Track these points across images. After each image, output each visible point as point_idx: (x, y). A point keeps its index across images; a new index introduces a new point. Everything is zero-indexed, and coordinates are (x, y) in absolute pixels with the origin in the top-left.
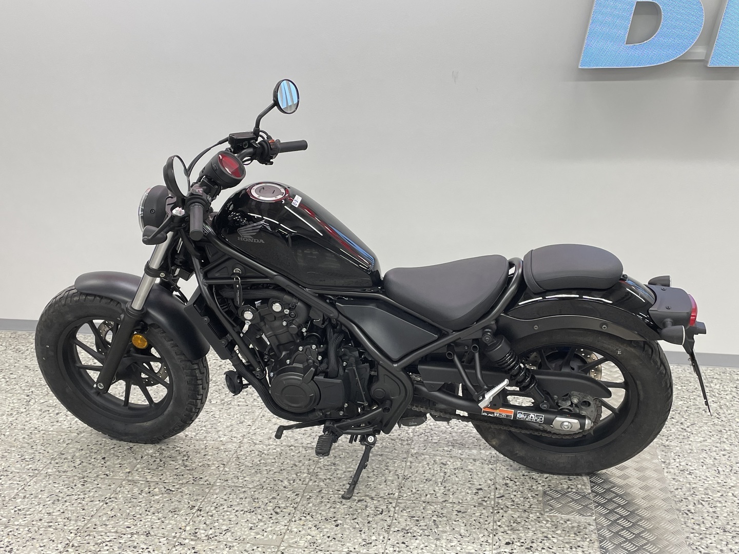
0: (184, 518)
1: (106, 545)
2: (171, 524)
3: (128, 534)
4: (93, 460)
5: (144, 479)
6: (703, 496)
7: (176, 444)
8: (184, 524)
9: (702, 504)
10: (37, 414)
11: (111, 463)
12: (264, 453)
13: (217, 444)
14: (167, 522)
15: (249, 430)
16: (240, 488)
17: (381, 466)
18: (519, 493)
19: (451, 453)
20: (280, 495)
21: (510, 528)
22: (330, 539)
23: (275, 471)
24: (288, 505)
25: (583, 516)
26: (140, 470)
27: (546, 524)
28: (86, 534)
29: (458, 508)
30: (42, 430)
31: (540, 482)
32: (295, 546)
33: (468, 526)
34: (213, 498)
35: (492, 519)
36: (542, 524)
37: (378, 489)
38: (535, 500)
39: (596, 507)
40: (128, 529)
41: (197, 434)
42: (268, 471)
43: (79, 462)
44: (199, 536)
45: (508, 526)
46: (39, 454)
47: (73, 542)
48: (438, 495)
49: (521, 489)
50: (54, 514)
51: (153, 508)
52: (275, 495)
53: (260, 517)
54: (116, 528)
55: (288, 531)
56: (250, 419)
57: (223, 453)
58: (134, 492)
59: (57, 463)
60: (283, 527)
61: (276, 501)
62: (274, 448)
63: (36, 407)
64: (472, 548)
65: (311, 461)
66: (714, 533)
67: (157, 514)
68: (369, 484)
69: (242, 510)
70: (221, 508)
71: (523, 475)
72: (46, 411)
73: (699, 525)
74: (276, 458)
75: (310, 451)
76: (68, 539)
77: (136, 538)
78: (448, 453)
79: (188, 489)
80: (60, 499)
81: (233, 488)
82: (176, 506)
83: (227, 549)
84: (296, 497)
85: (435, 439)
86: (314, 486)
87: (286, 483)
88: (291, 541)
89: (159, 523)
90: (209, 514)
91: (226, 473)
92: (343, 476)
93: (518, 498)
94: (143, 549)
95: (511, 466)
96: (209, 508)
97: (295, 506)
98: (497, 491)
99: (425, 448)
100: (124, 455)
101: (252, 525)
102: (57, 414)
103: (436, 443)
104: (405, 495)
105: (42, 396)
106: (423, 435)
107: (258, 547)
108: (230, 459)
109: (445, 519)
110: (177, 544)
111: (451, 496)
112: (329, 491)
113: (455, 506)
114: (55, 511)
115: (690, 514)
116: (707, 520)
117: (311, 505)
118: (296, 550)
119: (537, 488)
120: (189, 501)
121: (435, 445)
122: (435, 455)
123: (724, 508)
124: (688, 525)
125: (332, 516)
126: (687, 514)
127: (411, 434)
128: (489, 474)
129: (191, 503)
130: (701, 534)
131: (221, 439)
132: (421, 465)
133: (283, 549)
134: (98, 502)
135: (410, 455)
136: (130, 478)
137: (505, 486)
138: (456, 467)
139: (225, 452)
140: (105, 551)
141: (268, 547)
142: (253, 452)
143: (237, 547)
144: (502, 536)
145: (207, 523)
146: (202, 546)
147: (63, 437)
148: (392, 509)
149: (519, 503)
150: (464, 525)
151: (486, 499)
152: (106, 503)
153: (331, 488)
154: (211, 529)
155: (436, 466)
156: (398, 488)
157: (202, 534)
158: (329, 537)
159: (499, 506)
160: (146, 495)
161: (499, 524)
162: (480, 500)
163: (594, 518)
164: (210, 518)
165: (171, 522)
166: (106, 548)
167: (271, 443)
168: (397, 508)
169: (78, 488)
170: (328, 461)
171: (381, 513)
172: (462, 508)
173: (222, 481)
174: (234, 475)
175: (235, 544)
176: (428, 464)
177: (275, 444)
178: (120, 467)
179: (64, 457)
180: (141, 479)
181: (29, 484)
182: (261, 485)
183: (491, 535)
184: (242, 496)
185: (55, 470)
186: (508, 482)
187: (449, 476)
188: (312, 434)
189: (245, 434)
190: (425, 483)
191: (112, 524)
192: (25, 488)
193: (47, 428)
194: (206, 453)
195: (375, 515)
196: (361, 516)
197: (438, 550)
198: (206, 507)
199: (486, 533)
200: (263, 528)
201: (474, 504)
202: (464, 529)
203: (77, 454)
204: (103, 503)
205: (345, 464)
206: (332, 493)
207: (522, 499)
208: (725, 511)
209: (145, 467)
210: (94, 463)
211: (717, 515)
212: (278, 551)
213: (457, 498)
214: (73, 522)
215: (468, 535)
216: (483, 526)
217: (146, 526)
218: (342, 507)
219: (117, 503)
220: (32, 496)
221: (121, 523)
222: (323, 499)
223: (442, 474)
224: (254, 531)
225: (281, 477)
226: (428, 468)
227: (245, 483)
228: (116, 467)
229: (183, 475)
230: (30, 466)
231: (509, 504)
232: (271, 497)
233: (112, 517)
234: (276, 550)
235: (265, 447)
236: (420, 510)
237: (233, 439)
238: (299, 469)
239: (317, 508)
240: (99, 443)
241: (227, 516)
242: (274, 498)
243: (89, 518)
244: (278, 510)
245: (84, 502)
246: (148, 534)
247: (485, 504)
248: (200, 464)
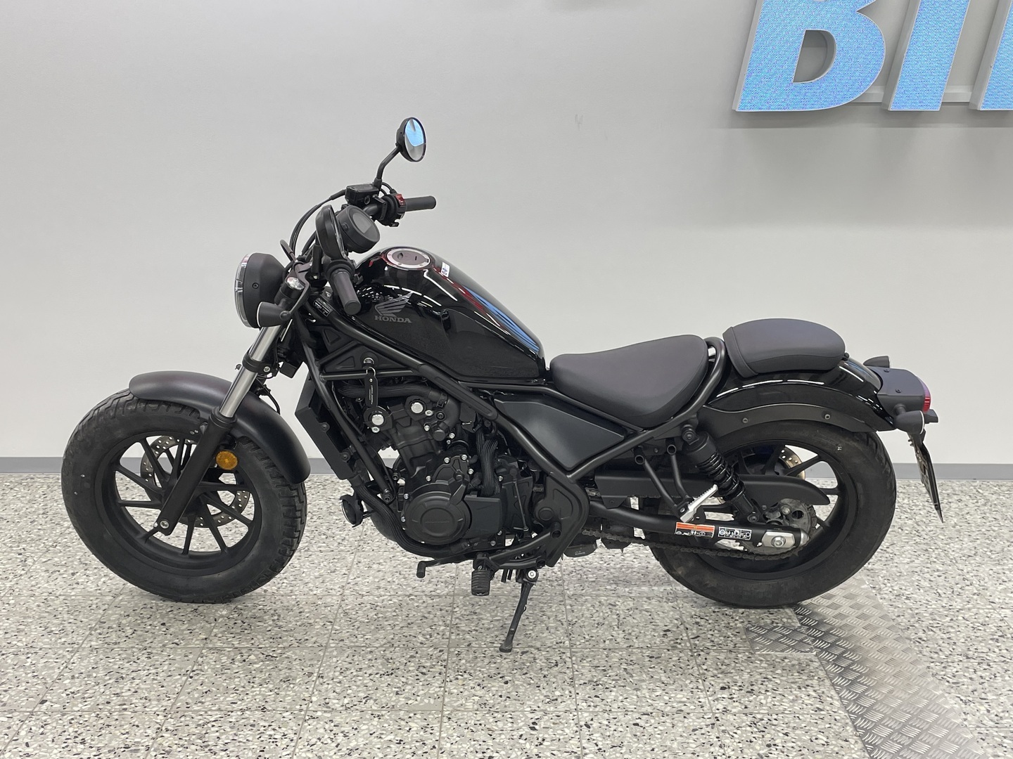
0: (303, 687)
1: (213, 726)
2: (289, 695)
3: (237, 711)
4: (149, 627)
5: (230, 646)
6: (931, 622)
7: (256, 602)
8: (307, 695)
9: (932, 630)
10: (43, 576)
11: (176, 629)
12: (377, 606)
13: (311, 599)
14: (283, 693)
15: (347, 580)
16: (364, 649)
17: (535, 612)
18: (716, 631)
19: (616, 592)
20: (419, 652)
21: (720, 671)
22: (503, 698)
23: (401, 625)
24: (434, 663)
25: (802, 652)
26: (220, 635)
27: (760, 664)
28: (179, 715)
29: (648, 653)
30: (60, 595)
31: (737, 618)
32: (463, 709)
33: (668, 671)
34: (333, 662)
35: (694, 663)
36: (756, 665)
37: (541, 638)
38: (739, 639)
39: (813, 641)
40: (234, 705)
41: (279, 588)
42: (392, 625)
43: (131, 631)
44: (333, 707)
45: (716, 669)
46: (70, 625)
47: (165, 725)
48: (618, 640)
49: (717, 627)
50: (123, 694)
51: (257, 679)
52: (412, 653)
53: (404, 680)
54: (217, 706)
55: (447, 693)
56: (344, 567)
57: (323, 608)
58: (223, 661)
59: (100, 634)
60: (438, 689)
61: (417, 660)
62: (389, 598)
63: (38, 567)
64: (682, 696)
65: (443, 612)
66: (957, 660)
67: (265, 686)
68: (528, 633)
69: (377, 674)
70: (348, 672)
71: (714, 612)
72: (55, 571)
73: (936, 653)
74: (397, 610)
75: (438, 600)
76: (158, 723)
77: (249, 715)
78: (613, 592)
79: (294, 653)
80: (124, 676)
81: (354, 649)
82: (287, 674)
83: (376, 719)
84: (441, 653)
85: (591, 578)
86: (459, 639)
87: (421, 638)
88: (455, 705)
89: (273, 696)
90: (335, 680)
91: (337, 632)
92: (492, 626)
93: (716, 637)
94: (264, 727)
95: (696, 602)
96: (332, 673)
97: (444, 664)
98: (689, 631)
99: (582, 588)
100: (189, 619)
101: (397, 690)
102: (73, 574)
103: (594, 581)
104: (578, 643)
105: (41, 554)
106: (574, 574)
107: (415, 714)
108: (336, 616)
109: (636, 666)
110: (307, 718)
111: (635, 640)
112: (480, 644)
113: (644, 651)
114: (124, 691)
115: (923, 642)
116: (943, 647)
117: (463, 661)
118: (466, 713)
119: (736, 625)
120: (303, 668)
121: (594, 584)
122: (598, 596)
123: (958, 633)
124: (925, 653)
125: (496, 672)
126: (920, 643)
127: (559, 573)
128: (671, 613)
129: (306, 669)
130: (942, 663)
131: (315, 592)
132: (584, 607)
133: (449, 714)
134: (179, 677)
135: (566, 597)
136: (211, 646)
137: (696, 626)
138: (628, 607)
139: (325, 607)
140: (213, 732)
141: (428, 712)
142: (362, 605)
143: (388, 716)
144: (713, 680)
145: (337, 691)
146: (342, 718)
147: (95, 602)
148: (568, 660)
149: (720, 642)
150: (663, 672)
151: (679, 641)
152: (191, 677)
153: (482, 641)
154: (345, 697)
155: (604, 607)
156: (566, 635)
157: (335, 703)
158: (501, 696)
159: (697, 648)
160: (240, 664)
161: (705, 667)
162: (672, 642)
163: (815, 653)
164: (338, 685)
165: (288, 693)
166: (213, 729)
167: (383, 593)
168: (574, 658)
169: (143, 661)
170: (465, 610)
171: (557, 665)
172: (654, 653)
173: (337, 642)
174: (348, 634)
175: (383, 712)
176: (593, 606)
177: (389, 594)
178: (191, 633)
179: (106, 625)
180: (225, 645)
181: (72, 661)
182: (389, 642)
183: (700, 681)
184: (370, 657)
185: (101, 642)
186: (698, 620)
187: (624, 618)
188: (432, 580)
189: (344, 585)
190: (597, 627)
191: (210, 701)
192: (69, 666)
193: (67, 592)
194: (301, 610)
195: (550, 668)
196: (532, 670)
197: (641, 701)
198: (328, 673)
199: (693, 678)
200: (413, 692)
201: (666, 647)
202: (665, 676)
203: (124, 622)
204: (186, 678)
205: (489, 612)
206: (485, 646)
207: (722, 638)
208: (961, 636)
209: (225, 631)
210: (153, 631)
211: (953, 641)
212: (443, 716)
213: (643, 642)
214: (154, 703)
215: (672, 682)
216: (686, 671)
217: (258, 700)
218: (504, 661)
219: (205, 676)
220: (83, 675)
221: (222, 698)
222: (476, 654)
223: (615, 617)
224: (403, 696)
225: (412, 632)
226: (595, 611)
227: (367, 642)
228: (186, 634)
229: (280, 638)
230: (63, 640)
231: (709, 644)
232: (409, 656)
233: (206, 692)
234: (440, 715)
235: (377, 599)
236: (603, 659)
237: (330, 591)
238: (431, 621)
239: (473, 665)
240: (149, 606)
241: (360, 682)
242: (412, 657)
243: (175, 696)
244: (424, 670)
245: (159, 678)
246: (264, 709)
247: (679, 646)
248: (298, 624)
